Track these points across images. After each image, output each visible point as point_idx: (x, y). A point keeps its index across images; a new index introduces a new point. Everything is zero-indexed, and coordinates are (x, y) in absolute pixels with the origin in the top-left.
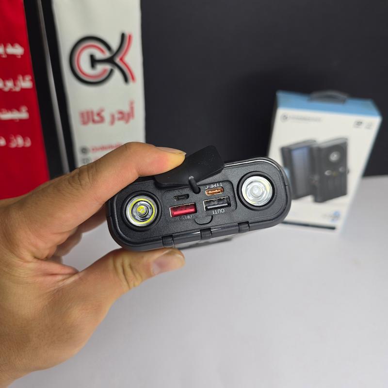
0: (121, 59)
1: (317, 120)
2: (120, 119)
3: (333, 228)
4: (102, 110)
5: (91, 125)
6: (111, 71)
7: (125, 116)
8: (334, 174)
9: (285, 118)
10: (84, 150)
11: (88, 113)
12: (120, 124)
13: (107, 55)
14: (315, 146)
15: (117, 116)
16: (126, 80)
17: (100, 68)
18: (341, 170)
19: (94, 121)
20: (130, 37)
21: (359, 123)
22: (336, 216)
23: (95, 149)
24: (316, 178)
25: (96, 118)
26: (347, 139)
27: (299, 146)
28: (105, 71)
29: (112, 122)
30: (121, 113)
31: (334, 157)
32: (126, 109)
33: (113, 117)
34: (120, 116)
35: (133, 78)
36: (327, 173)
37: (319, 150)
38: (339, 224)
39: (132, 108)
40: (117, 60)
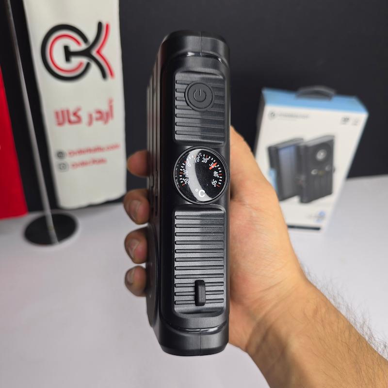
0: (98, 52)
1: (305, 117)
2: (97, 119)
3: (317, 229)
4: (79, 109)
5: (67, 126)
6: (88, 66)
7: (104, 116)
8: (321, 173)
9: (273, 115)
10: (60, 155)
11: (63, 112)
12: (98, 125)
13: (83, 46)
14: (302, 144)
15: (95, 115)
16: (104, 75)
17: (76, 61)
18: (327, 169)
19: (70, 122)
20: (107, 26)
21: (346, 120)
22: (321, 216)
23: (72, 153)
24: (303, 178)
25: (73, 118)
26: (333, 136)
27: (286, 145)
28: (81, 64)
29: (90, 123)
30: (99, 112)
31: (321, 155)
32: (105, 108)
33: (90, 116)
34: (98, 115)
35: (112, 74)
36: (313, 172)
37: (306, 148)
38: (323, 224)
39: (111, 107)
40: (94, 53)
